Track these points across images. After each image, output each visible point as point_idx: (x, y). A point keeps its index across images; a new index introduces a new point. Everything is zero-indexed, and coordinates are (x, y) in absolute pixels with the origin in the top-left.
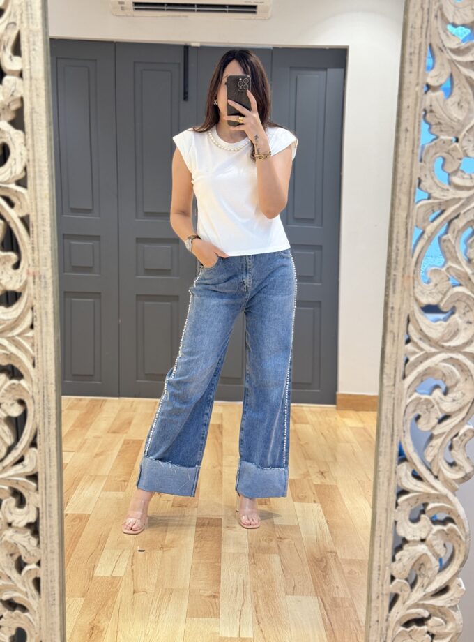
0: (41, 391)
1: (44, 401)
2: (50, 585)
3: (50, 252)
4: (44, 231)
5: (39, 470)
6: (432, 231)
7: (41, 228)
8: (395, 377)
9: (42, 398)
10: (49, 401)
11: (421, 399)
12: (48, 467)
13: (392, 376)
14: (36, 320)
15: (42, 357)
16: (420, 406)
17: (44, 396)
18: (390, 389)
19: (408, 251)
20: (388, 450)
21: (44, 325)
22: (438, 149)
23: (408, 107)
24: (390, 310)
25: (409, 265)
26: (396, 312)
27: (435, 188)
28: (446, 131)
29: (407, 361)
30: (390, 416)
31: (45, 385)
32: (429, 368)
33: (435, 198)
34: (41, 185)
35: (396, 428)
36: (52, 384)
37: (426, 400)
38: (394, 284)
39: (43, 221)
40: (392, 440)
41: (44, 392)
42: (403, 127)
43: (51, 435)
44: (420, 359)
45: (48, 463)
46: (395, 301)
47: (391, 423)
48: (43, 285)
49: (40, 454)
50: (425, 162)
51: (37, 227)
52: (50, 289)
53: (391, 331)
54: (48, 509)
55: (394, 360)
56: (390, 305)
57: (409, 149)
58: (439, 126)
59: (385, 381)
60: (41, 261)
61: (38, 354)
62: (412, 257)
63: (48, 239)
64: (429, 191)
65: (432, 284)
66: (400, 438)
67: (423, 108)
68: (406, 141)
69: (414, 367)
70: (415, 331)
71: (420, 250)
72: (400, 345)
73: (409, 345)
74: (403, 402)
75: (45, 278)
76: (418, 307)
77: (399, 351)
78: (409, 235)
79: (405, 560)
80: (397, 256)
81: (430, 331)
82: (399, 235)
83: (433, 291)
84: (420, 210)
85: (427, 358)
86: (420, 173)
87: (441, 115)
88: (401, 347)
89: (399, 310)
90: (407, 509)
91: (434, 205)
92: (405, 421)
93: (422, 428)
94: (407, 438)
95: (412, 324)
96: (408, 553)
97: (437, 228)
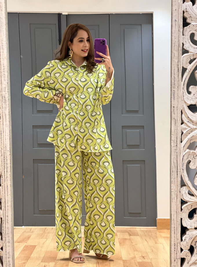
2: (8, 260)
3: (7, 85)
5: (2, 197)
6: (191, 69)
7: (3, 73)
8: (177, 141)
9: (3, 159)
10: (7, 160)
11: (190, 152)
12: (6, 195)
13: (176, 141)
15: (4, 137)
16: (190, 156)
18: (175, 148)
19: (180, 78)
20: (176, 180)
21: (4, 121)
22: (191, 29)
23: (176, 10)
24: (172, 108)
25: (181, 85)
26: (175, 109)
27: (190, 47)
28: (194, 21)
29: (182, 133)
30: (175, 162)
31: (5, 152)
33: (191, 52)
34: (3, 52)
35: (179, 168)
36: (8, 151)
37: (193, 152)
38: (174, 95)
39: (4, 70)
40: (177, 174)
42: (174, 19)
43: (7, 178)
44: (189, 132)
45: (6, 193)
46: (175, 103)
47: (176, 166)
48: (4, 101)
49: (3, 188)
50: (185, 35)
52: (7, 103)
53: (174, 118)
54: (6, 218)
55: (175, 133)
56: (173, 106)
57: (177, 29)
58: (190, 18)
59: (172, 144)
60: (3, 89)
62: (182, 81)
63: (6, 78)
64: (188, 49)
65: (192, 94)
66: (181, 173)
67: (182, 10)
68: (175, 26)
69: (186, 136)
70: (186, 118)
71: (185, 78)
72: (178, 125)
73: (183, 125)
74: (182, 154)
75: (5, 97)
76: (186, 106)
77: (178, 128)
78: (180, 71)
79: (187, 240)
80: (174, 81)
81: (193, 117)
82: (175, 71)
83: (193, 98)
84: (184, 58)
85: (192, 131)
86: (183, 40)
87: (191, 13)
88: (179, 126)
89: (177, 107)
90: (187, 212)
91: (191, 56)
92: (183, 164)
93: (192, 167)
94: (185, 173)
95: (184, 114)
96: (189, 236)
97: (193, 66)
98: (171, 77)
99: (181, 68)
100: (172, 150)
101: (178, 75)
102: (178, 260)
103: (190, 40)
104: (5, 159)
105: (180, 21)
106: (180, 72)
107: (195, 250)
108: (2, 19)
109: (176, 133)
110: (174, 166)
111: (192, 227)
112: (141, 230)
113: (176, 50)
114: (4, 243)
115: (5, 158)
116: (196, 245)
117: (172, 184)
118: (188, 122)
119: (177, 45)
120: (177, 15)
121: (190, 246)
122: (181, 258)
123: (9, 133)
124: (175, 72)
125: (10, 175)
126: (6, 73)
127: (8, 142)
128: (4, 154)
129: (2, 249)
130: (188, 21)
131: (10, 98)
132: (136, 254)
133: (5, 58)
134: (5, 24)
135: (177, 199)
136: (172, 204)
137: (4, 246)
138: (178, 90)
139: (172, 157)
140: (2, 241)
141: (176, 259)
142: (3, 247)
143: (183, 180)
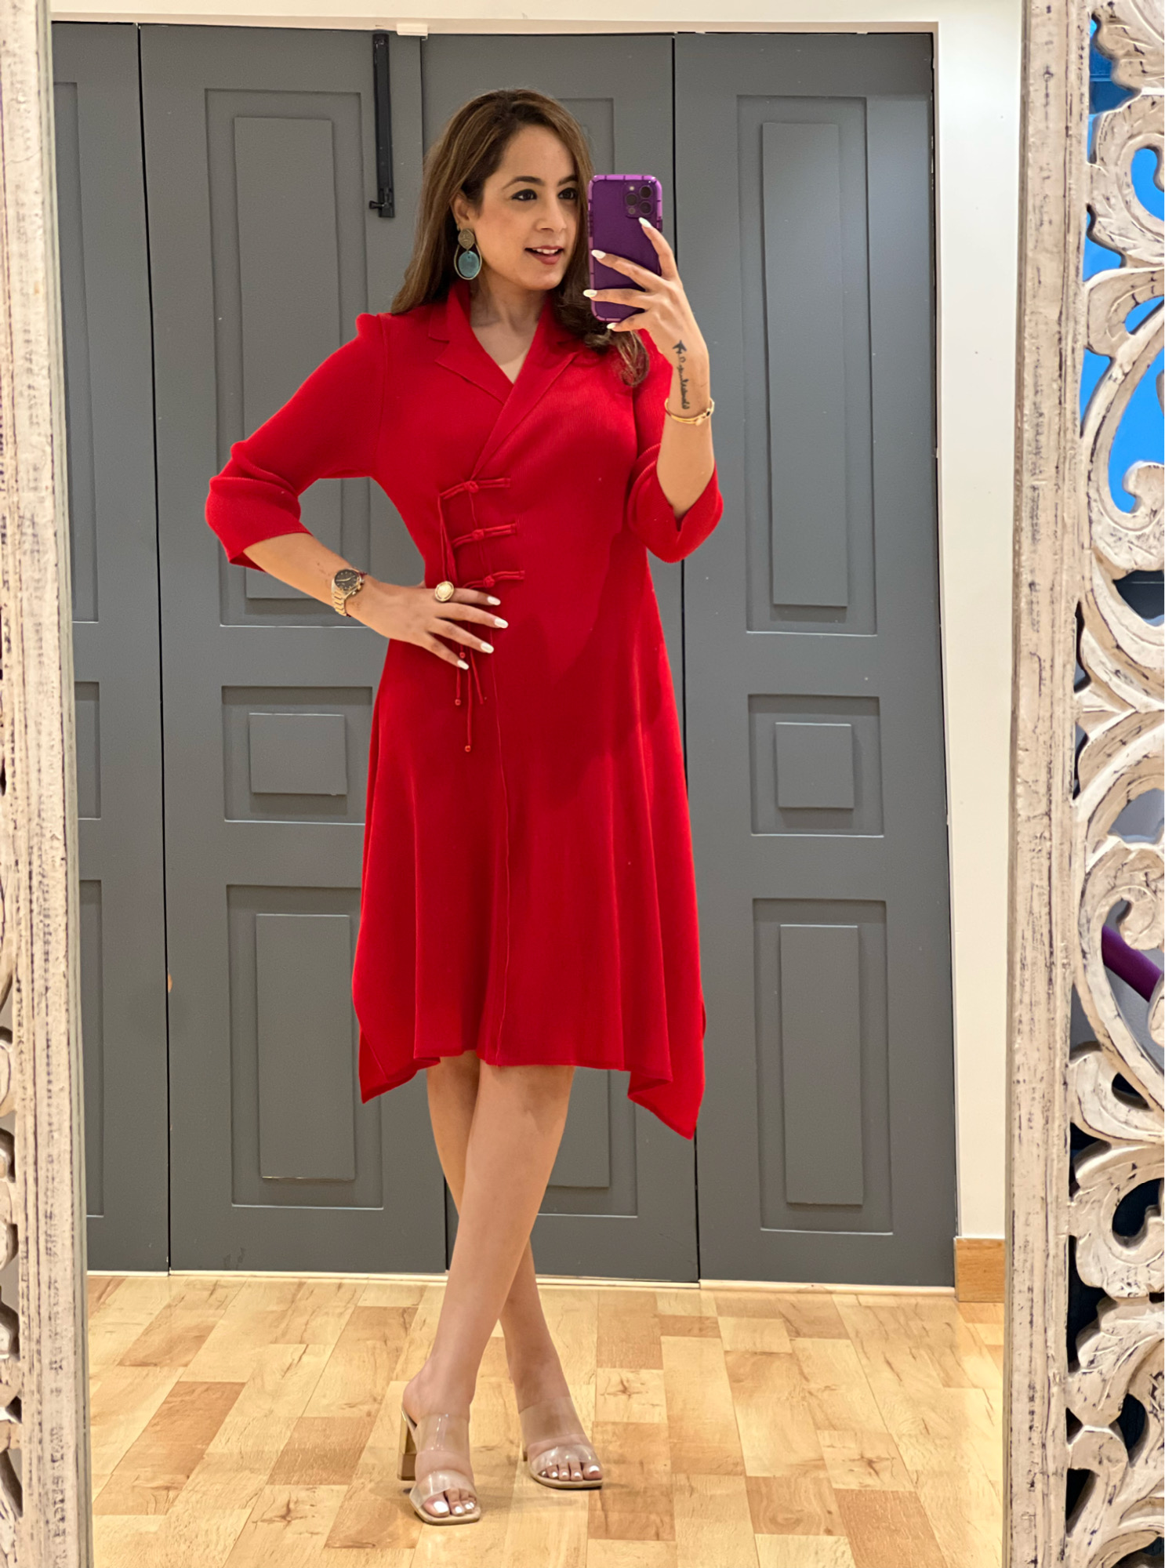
0: (24, 860)
1: (30, 888)
2: (49, 1471)
3: (48, 449)
4: (30, 387)
5: (17, 1107)
6: (1134, 358)
7: (22, 381)
8: (1049, 789)
9: (25, 882)
10: (45, 892)
11: (1128, 852)
12: (42, 1093)
13: (1043, 790)
14: (9, 650)
15: (27, 757)
16: (1127, 875)
17: (30, 878)
18: (1039, 827)
19: (1069, 415)
20: (1041, 1013)
21: (32, 662)
22: (1135, 125)
23: (1049, 9)
24: (1025, 590)
25: (1074, 457)
26: (1043, 596)
27: (1135, 232)
28: (1155, 74)
29: (1082, 741)
30: (1040, 909)
31: (35, 841)
32: (1145, 756)
33: (1139, 263)
34: (24, 256)
35: (1058, 944)
36: (53, 837)
37: (1143, 855)
38: (1033, 516)
39: (31, 361)
40: (1050, 980)
41: (30, 863)
42: (1036, 66)
43: (49, 994)
44: (1120, 733)
45: (42, 1079)
46: (1040, 563)
47: (1045, 931)
48: (27, 546)
49: (22, 1052)
50: (1102, 159)
51: (12, 377)
52: (50, 557)
53: (1034, 654)
54: (43, 1228)
55: (1042, 739)
56: (1026, 578)
57: (1056, 125)
58: (1136, 61)
59: (1020, 803)
60: (22, 475)
61: (13, 749)
62: (1082, 434)
63: (43, 412)
64: (1119, 242)
65: (1143, 511)
66: (1074, 972)
67: (1089, 10)
68: (1047, 104)
69: (1101, 757)
70: (1100, 653)
71: (1103, 413)
72: (1059, 694)
73: (1085, 692)
74: (1077, 864)
75: (33, 523)
76: (1105, 579)
77: (1058, 711)
78: (1070, 370)
79: (1106, 1363)
80: (1038, 434)
81: (1143, 649)
82: (1040, 371)
83: (1147, 531)
84: (1095, 296)
85: (1140, 730)
86: (1092, 192)
87: (1140, 30)
88: (1064, 700)
89: (1052, 589)
90: (1106, 1199)
91: (1138, 282)
92: (1084, 921)
93: (1136, 940)
94: (1094, 974)
95: (1091, 631)
96: (1115, 1339)
97: (1146, 347)
98: (1019, 406)
99: (1080, 354)
100: (1019, 839)
101: (1058, 394)
102: (1052, 1479)
103: (1130, 192)
104: (34, 889)
105: (1073, 76)
106: (1069, 379)
107: (1154, 1427)
108: (21, 62)
109: (1046, 737)
110: (1028, 935)
111: (1134, 1289)
112: (860, 1304)
113: (1047, 251)
114: (26, 1370)
115: (35, 883)
116: (1157, 1393)
117: (1018, 1042)
118: (1117, 672)
119: (1058, 218)
120: (1055, 39)
121: (1121, 1401)
122: (1071, 1472)
123: (57, 736)
124: (1044, 381)
125: (64, 976)
126: (40, 377)
127: (52, 788)
128: (30, 854)
129: (15, 1407)
130: (1123, 75)
131: (63, 525)
132: (828, 1443)
133: (36, 291)
134: (39, 92)
135: (1049, 1126)
136: (1016, 1154)
137: (26, 1389)
138: (1056, 484)
139: (1022, 882)
140: (18, 1358)
141: (1039, 1478)
142: (23, 1400)
143: (1084, 1016)
